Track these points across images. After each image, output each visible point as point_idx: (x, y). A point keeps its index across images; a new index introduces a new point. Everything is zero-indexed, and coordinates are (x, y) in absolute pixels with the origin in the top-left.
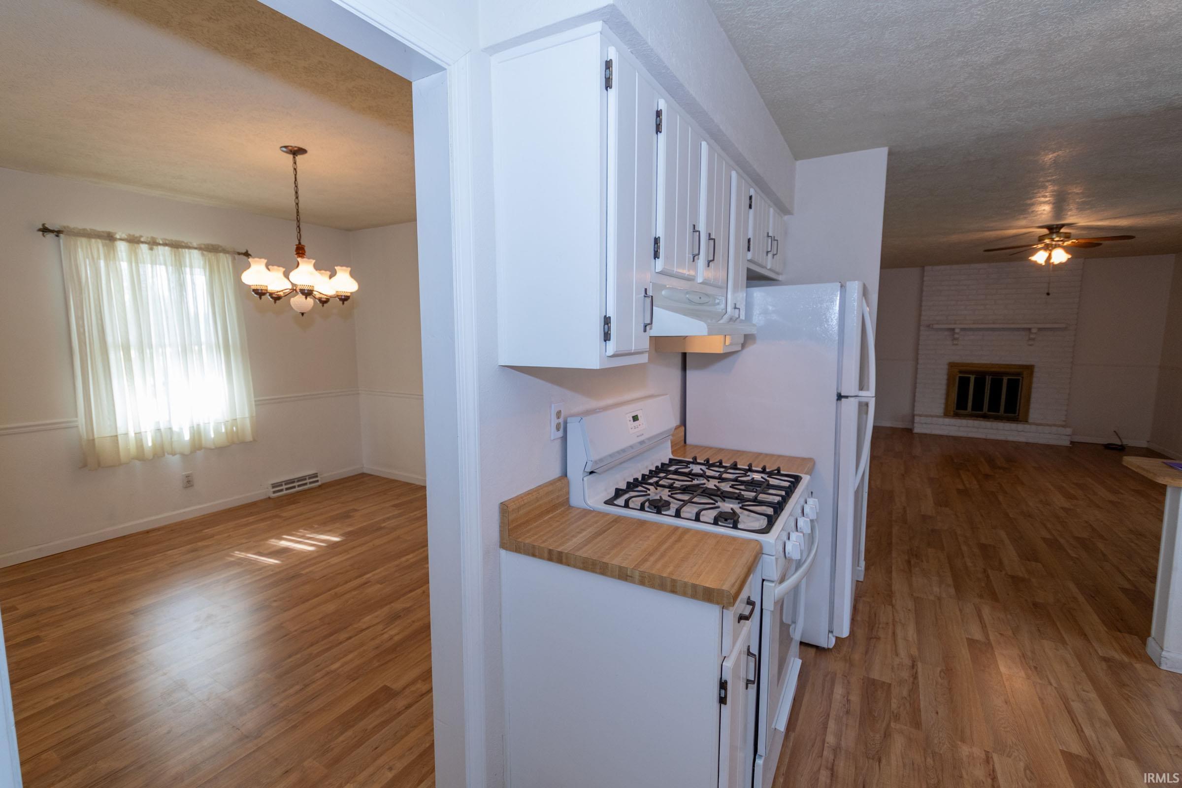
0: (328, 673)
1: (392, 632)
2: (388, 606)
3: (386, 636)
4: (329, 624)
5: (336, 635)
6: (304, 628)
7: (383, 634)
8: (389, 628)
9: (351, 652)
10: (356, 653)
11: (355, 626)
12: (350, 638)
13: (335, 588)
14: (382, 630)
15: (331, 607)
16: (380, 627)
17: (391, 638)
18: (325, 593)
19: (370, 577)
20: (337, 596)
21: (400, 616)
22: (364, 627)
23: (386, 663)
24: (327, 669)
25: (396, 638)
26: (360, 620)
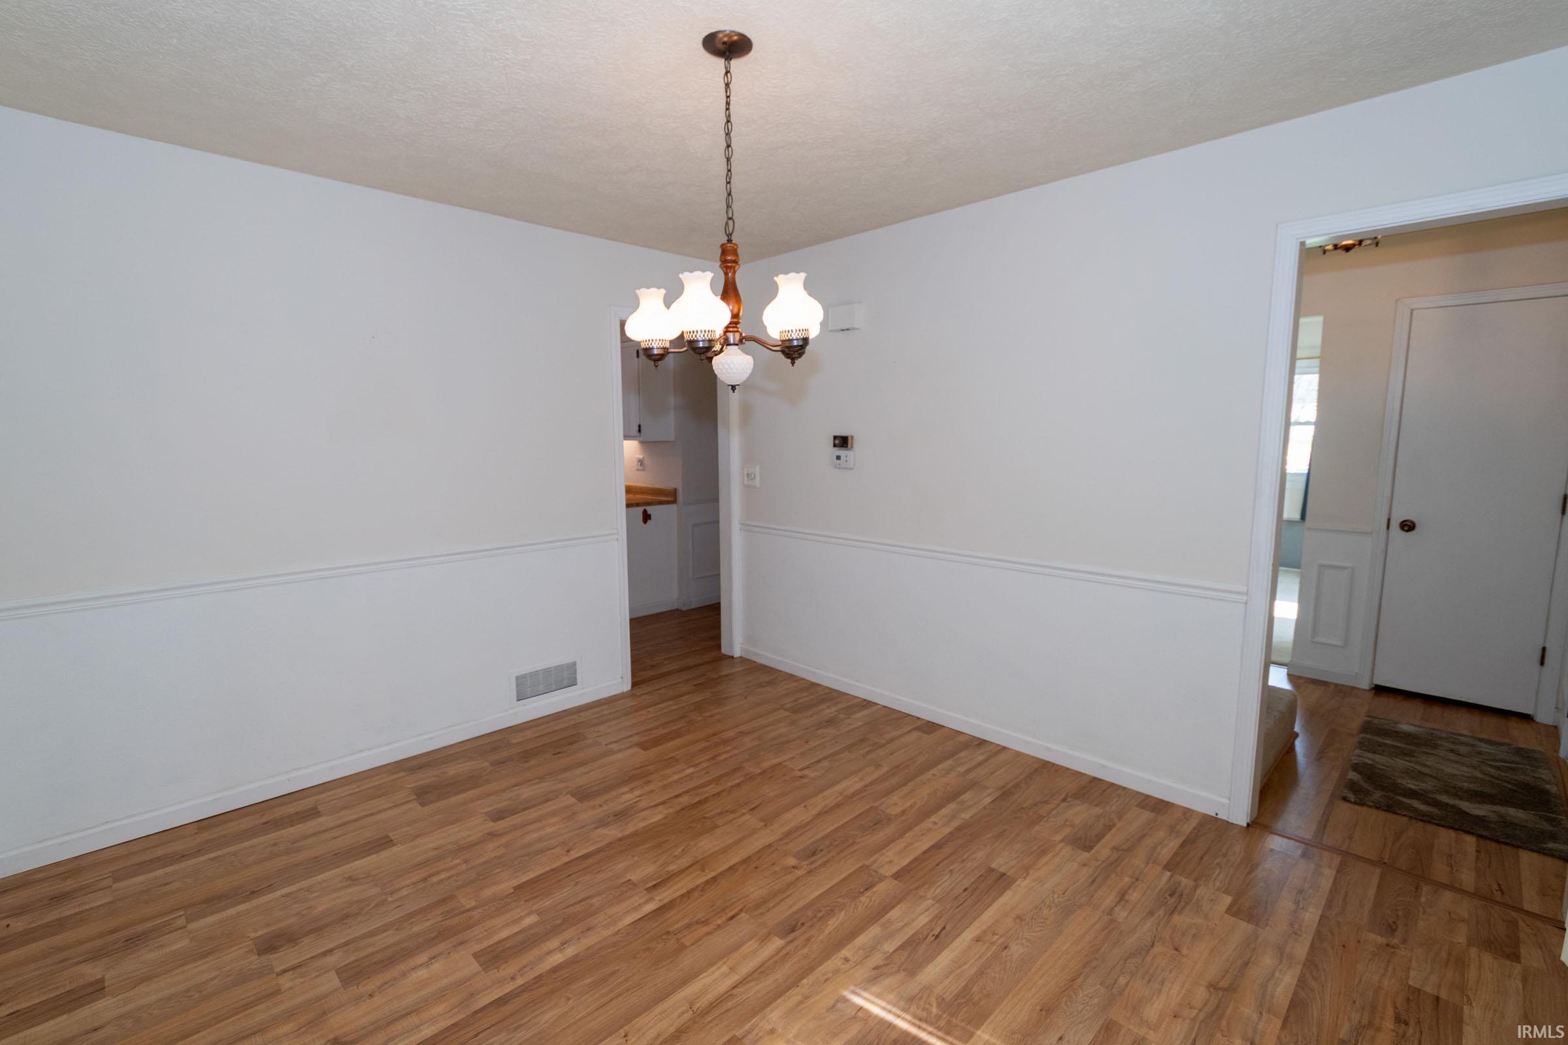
0: (696, 765)
1: (629, 796)
2: (626, 833)
3: (637, 793)
4: (705, 818)
5: (692, 803)
6: (734, 816)
7: (640, 796)
8: (632, 802)
9: (675, 782)
10: (671, 779)
11: (671, 810)
12: (677, 796)
13: (707, 882)
14: (640, 800)
15: (707, 844)
16: (642, 804)
17: (632, 790)
18: (721, 874)
19: (647, 902)
20: (701, 864)
21: (614, 816)
22: (661, 808)
23: (642, 767)
24: (697, 769)
25: (625, 789)
26: (666, 817)
